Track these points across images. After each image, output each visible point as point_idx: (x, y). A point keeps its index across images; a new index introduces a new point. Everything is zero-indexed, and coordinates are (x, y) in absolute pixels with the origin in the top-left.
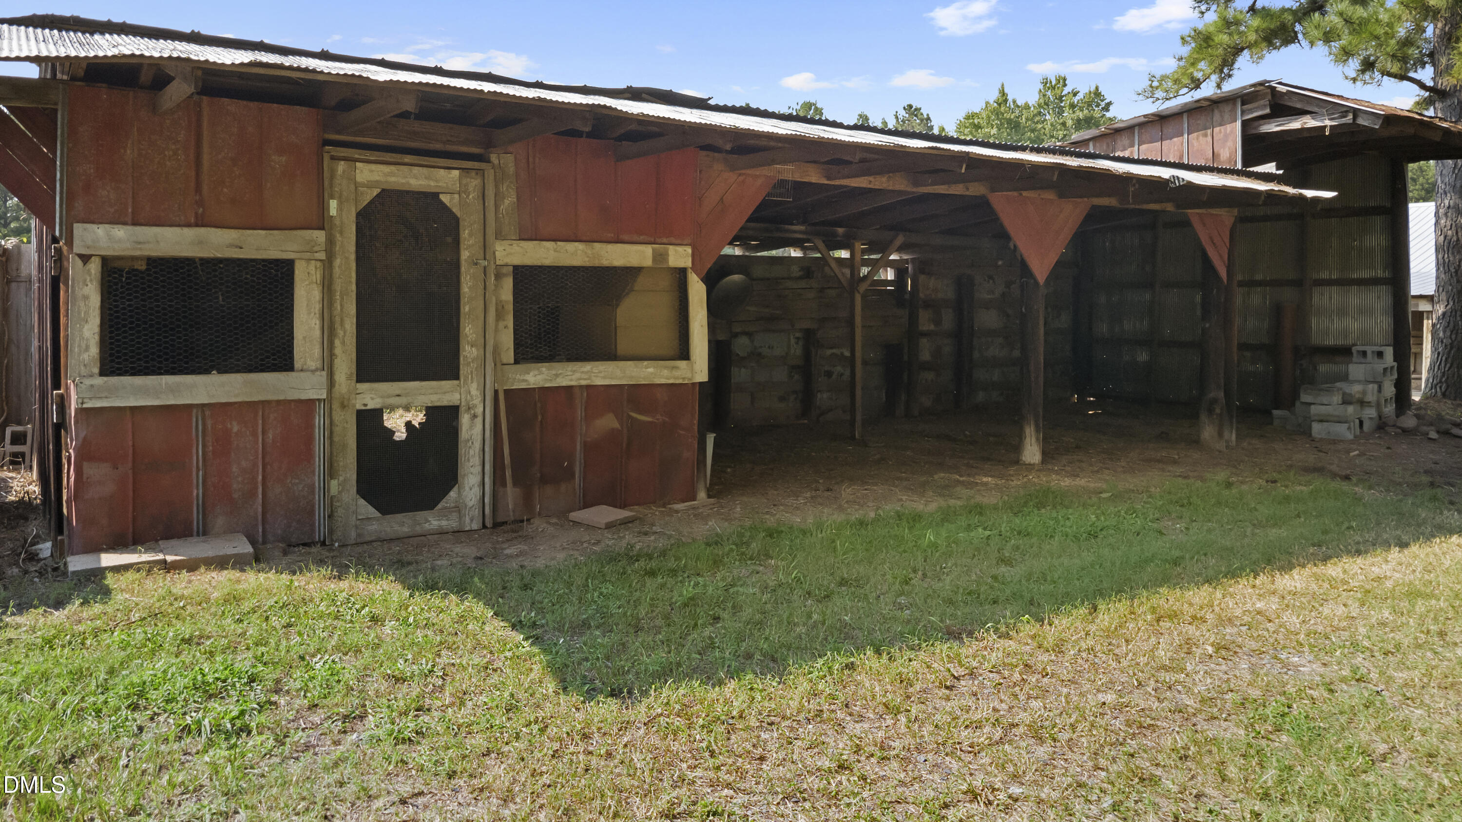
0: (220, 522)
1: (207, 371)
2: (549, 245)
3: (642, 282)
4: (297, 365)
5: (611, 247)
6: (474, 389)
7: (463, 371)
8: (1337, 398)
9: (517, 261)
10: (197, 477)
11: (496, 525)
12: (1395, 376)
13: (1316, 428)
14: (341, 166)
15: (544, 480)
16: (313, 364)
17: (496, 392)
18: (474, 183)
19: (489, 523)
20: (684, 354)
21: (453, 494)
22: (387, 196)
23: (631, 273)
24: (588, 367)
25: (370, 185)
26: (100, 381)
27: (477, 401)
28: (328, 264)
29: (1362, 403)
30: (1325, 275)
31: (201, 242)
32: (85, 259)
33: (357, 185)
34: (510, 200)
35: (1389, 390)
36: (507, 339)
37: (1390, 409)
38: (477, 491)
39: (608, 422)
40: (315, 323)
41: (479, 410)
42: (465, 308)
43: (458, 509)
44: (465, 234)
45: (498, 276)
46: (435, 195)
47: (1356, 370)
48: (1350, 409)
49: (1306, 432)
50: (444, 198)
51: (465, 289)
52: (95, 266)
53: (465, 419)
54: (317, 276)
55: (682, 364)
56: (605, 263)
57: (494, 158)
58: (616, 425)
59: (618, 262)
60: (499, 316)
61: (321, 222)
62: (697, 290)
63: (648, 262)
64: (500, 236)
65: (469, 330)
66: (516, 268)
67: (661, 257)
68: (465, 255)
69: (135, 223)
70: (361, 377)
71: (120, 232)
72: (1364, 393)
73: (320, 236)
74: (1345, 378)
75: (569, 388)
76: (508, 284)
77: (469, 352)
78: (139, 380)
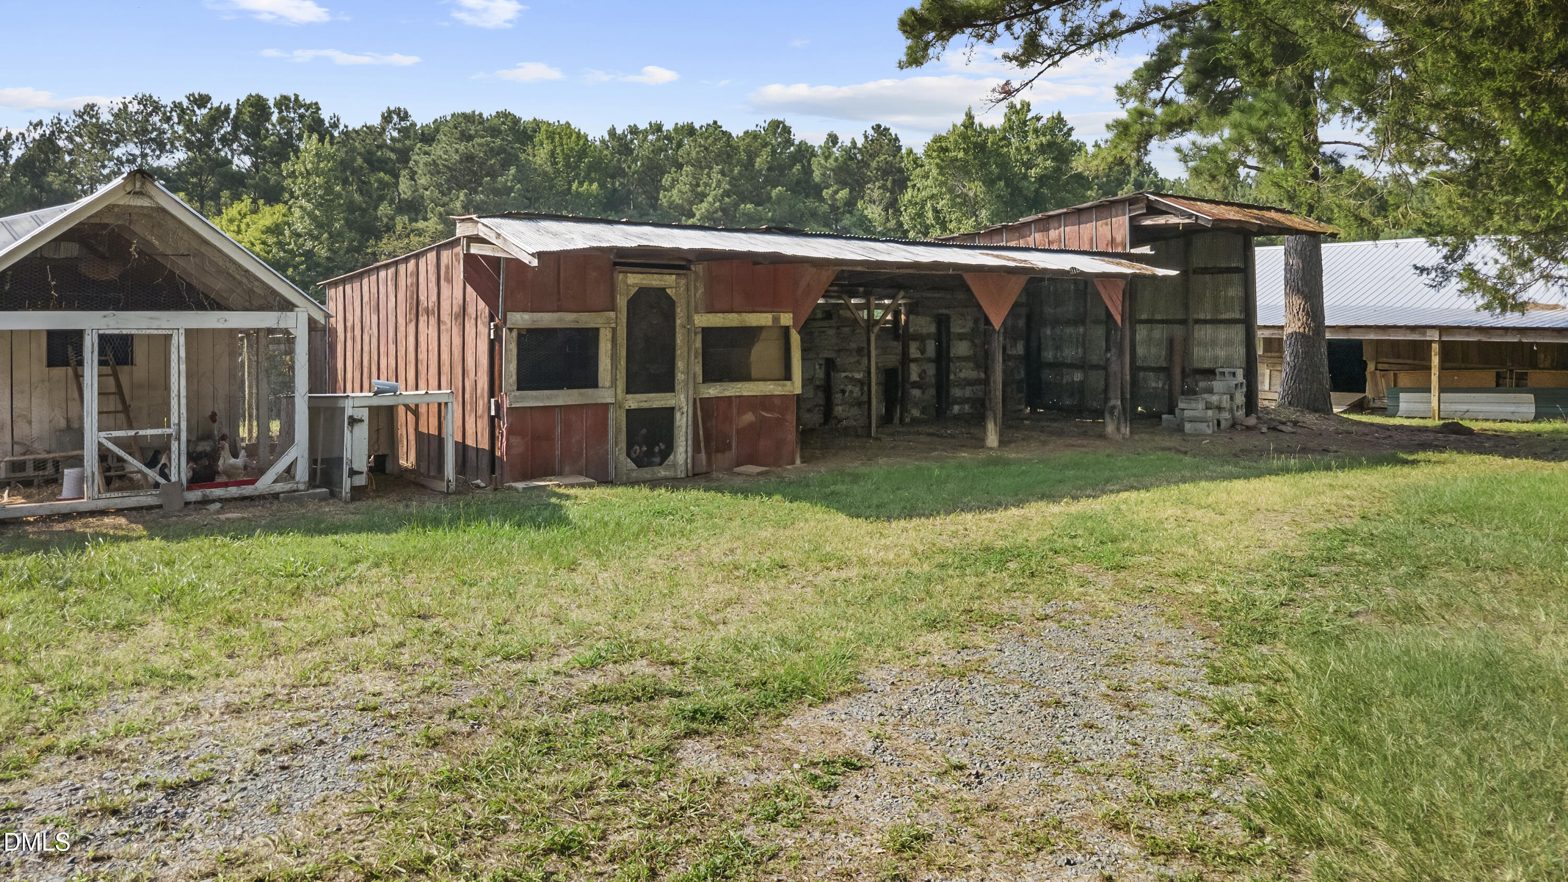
0: (567, 469)
1: (562, 388)
2: (720, 315)
3: (764, 335)
4: (600, 385)
5: (750, 315)
6: (682, 397)
7: (677, 387)
8: (1201, 406)
9: (705, 325)
10: (558, 445)
11: (694, 475)
12: (1245, 389)
13: (1188, 426)
14: (621, 276)
15: (717, 451)
16: (608, 384)
17: (695, 400)
18: (683, 282)
19: (690, 474)
20: (788, 376)
21: (672, 457)
22: (643, 291)
23: (760, 329)
24: (740, 385)
25: (634, 285)
26: (518, 393)
27: (684, 404)
28: (614, 331)
29: (1219, 408)
30: (1202, 317)
31: (560, 320)
32: (511, 330)
33: (628, 286)
34: (701, 291)
35: (1240, 399)
36: (698, 369)
37: (1241, 413)
38: (683, 455)
39: (749, 417)
40: (608, 361)
41: (685, 410)
42: (678, 352)
43: (674, 466)
44: (678, 310)
45: (696, 333)
46: (664, 290)
47: (1218, 385)
48: (1210, 413)
49: (1180, 429)
50: (669, 291)
51: (679, 341)
52: (515, 334)
53: (678, 415)
54: (609, 336)
55: (788, 383)
56: (748, 325)
57: (693, 268)
58: (753, 418)
59: (754, 324)
60: (696, 357)
61: (613, 308)
62: (795, 338)
63: (770, 323)
64: (697, 312)
65: (680, 364)
66: (703, 329)
67: (776, 320)
68: (678, 322)
69: (532, 311)
70: (629, 391)
71: (527, 316)
72: (1220, 402)
73: (612, 314)
74: (1210, 391)
75: (730, 397)
76: (699, 337)
77: (680, 377)
78: (534, 393)
